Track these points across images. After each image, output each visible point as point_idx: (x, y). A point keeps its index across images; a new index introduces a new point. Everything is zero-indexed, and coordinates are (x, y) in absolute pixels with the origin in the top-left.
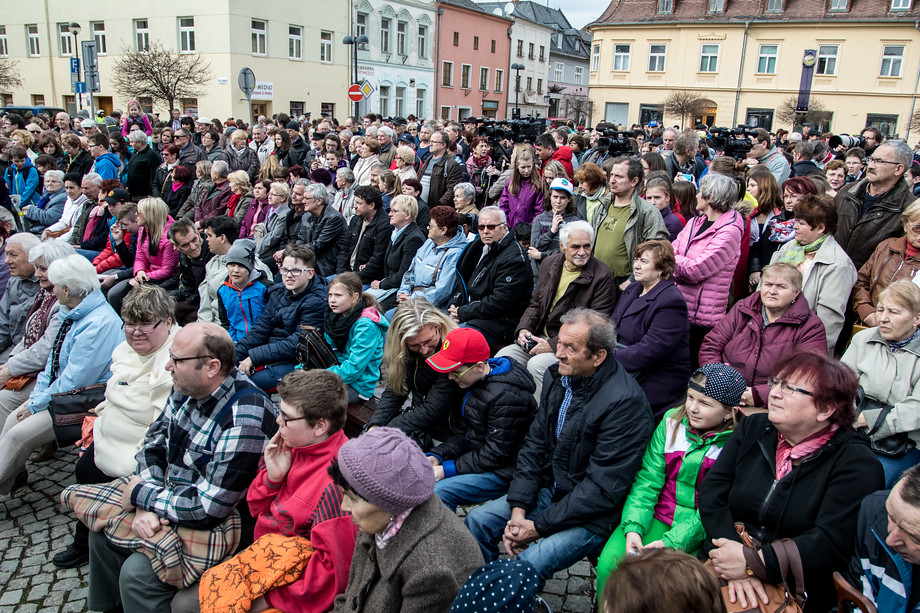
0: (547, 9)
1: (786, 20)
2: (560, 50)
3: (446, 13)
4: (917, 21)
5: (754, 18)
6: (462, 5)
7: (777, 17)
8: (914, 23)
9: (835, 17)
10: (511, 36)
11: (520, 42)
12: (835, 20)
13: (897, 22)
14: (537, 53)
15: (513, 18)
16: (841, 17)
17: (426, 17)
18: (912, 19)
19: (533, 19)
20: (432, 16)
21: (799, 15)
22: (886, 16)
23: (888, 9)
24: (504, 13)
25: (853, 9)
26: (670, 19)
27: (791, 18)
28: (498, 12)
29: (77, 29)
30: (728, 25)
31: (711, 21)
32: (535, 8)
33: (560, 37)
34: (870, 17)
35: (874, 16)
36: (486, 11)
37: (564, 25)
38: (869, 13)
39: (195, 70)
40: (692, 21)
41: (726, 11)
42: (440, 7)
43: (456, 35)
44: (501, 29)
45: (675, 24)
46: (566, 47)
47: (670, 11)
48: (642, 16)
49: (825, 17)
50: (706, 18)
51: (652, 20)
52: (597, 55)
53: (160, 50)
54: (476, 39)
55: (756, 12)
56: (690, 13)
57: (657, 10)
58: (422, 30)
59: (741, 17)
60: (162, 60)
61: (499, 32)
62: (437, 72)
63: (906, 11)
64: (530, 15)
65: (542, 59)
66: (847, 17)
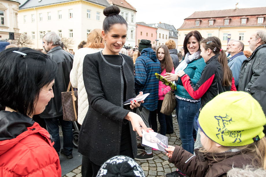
0: (169, 25)
1: (229, 27)
2: (172, 36)
3: (139, 27)
4: (265, 26)
5: (221, 26)
6: (143, 25)
7: (227, 26)
8: (264, 26)
9: (243, 25)
10: (157, 32)
11: (160, 34)
12: (243, 26)
13: (259, 26)
14: (165, 37)
15: (157, 28)
16: (244, 25)
17: (133, 28)
18: (263, 26)
19: (165, 28)
20: (135, 28)
21: (233, 25)
22: (256, 25)
23: (257, 23)
24: (155, 27)
25: (248, 23)
26: (199, 27)
27: (231, 26)
28: (153, 26)
29: (44, 33)
30: (214, 28)
31: (210, 27)
32: (166, 25)
33: (172, 32)
34: (252, 25)
35: (253, 25)
36: (150, 26)
37: (174, 29)
38: (252, 24)
39: (72, 41)
40: (204, 27)
41: (214, 24)
42: (137, 25)
43: (141, 32)
44: (154, 31)
45: (200, 28)
46: (174, 35)
47: (199, 25)
48: (191, 26)
49: (240, 25)
50: (208, 26)
51: (194, 27)
52: (180, 37)
53: (64, 37)
54: (147, 33)
55: (222, 25)
56: (204, 25)
57: (195, 25)
58: (132, 31)
59: (218, 26)
60: (64, 39)
61: (153, 31)
62: (136, 42)
63: (262, 23)
64: (164, 27)
65: (166, 38)
66: (246, 25)
